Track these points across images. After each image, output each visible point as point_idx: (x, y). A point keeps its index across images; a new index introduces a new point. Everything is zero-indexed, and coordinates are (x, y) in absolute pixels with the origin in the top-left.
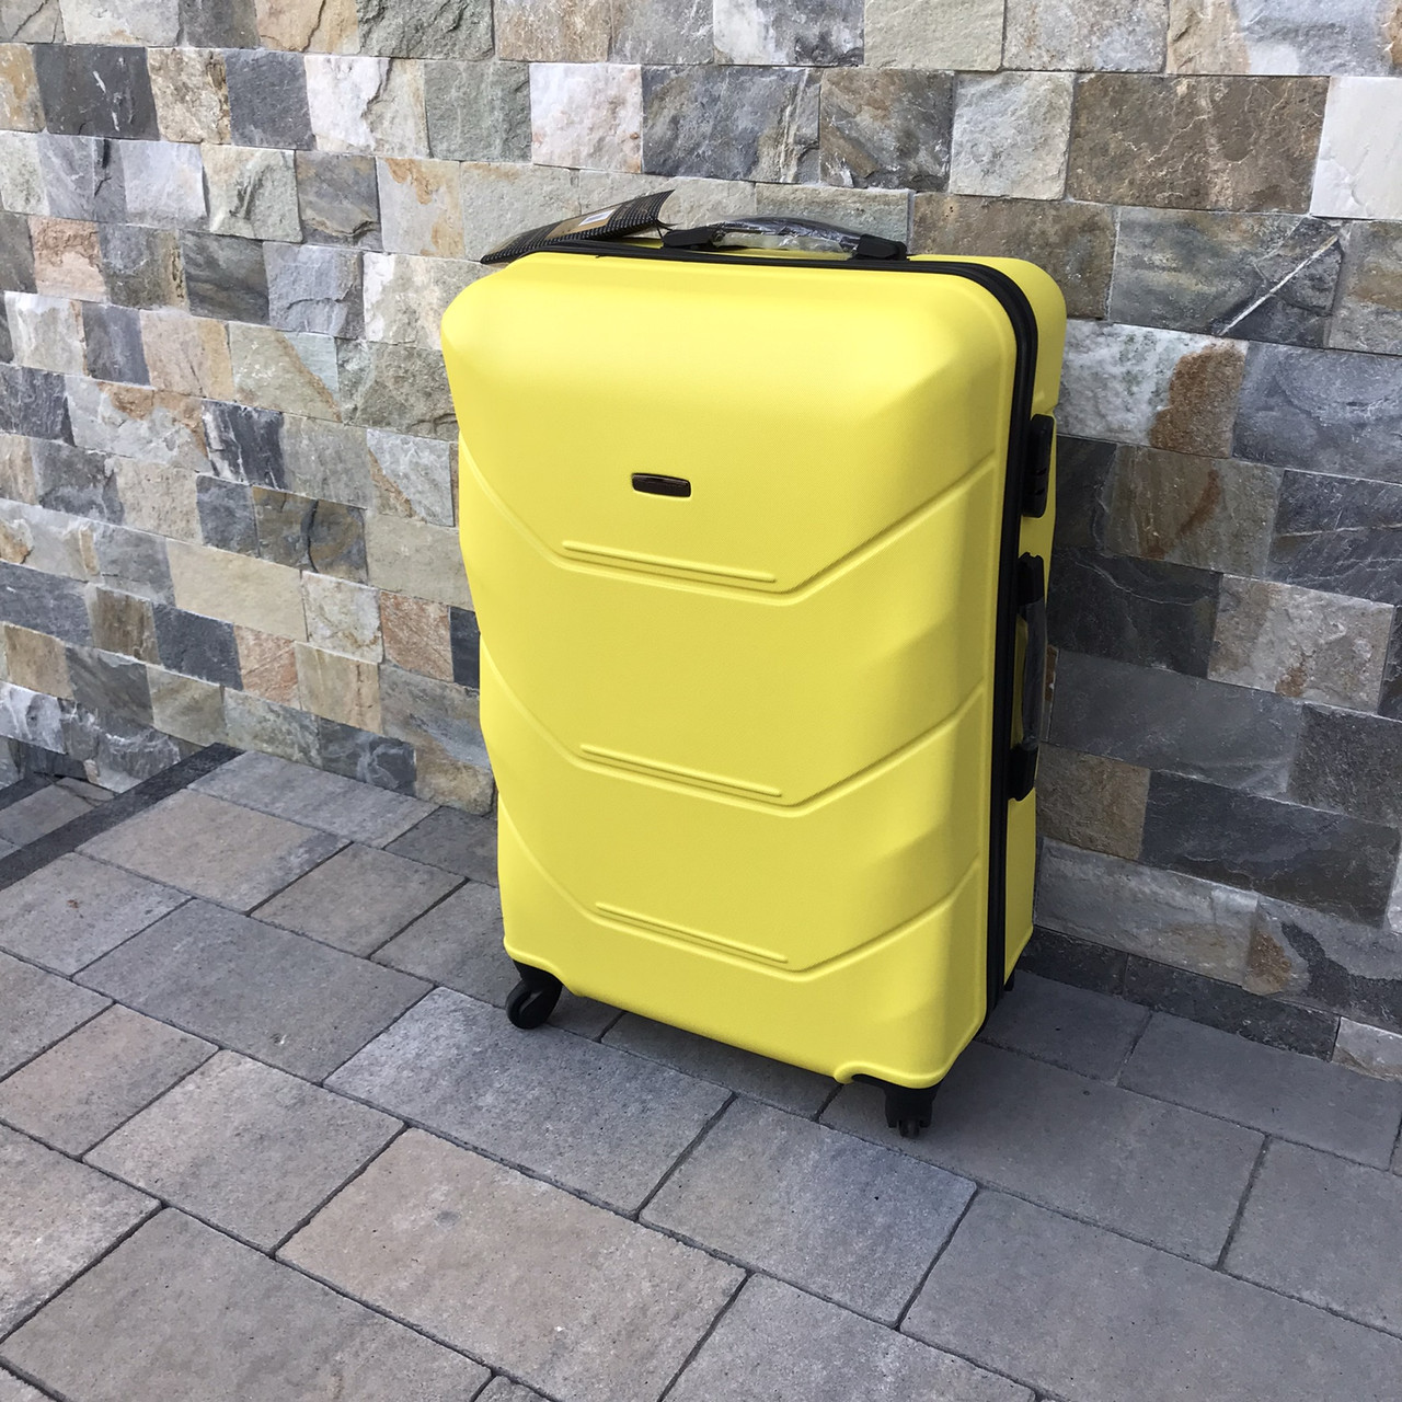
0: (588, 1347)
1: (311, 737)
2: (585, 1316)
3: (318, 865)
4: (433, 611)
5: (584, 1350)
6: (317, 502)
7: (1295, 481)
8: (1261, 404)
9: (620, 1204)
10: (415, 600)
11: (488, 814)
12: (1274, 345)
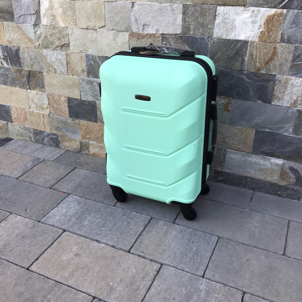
0: (119, 288)
1: (32, 134)
2: (118, 280)
3: (35, 166)
4: (63, 99)
5: (118, 289)
6: (30, 71)
7: (298, 48)
8: (289, 27)
9: (125, 248)
10: (58, 96)
11: (80, 152)
12: (294, 10)
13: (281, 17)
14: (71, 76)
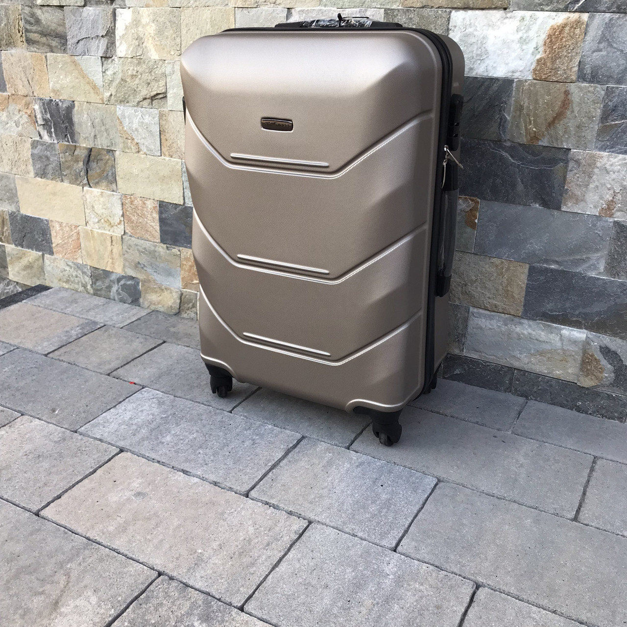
0: (215, 560)
1: (88, 278)
2: (215, 545)
3: (86, 335)
4: (150, 204)
5: (213, 562)
6: (91, 149)
7: (613, 92)
8: (594, 48)
9: (238, 488)
10: (141, 199)
11: (178, 314)
12: (603, 14)
13: (579, 29)
14: (167, 158)
